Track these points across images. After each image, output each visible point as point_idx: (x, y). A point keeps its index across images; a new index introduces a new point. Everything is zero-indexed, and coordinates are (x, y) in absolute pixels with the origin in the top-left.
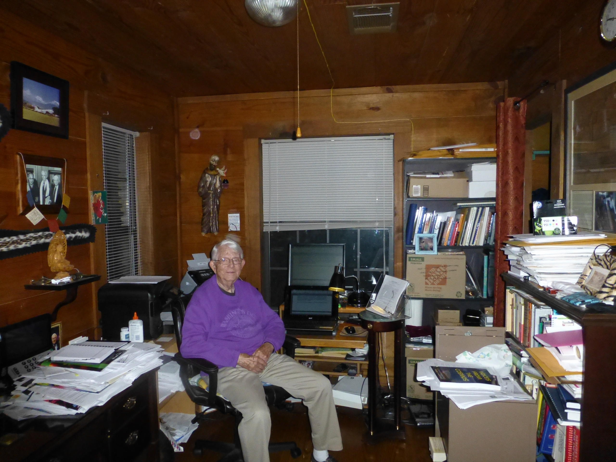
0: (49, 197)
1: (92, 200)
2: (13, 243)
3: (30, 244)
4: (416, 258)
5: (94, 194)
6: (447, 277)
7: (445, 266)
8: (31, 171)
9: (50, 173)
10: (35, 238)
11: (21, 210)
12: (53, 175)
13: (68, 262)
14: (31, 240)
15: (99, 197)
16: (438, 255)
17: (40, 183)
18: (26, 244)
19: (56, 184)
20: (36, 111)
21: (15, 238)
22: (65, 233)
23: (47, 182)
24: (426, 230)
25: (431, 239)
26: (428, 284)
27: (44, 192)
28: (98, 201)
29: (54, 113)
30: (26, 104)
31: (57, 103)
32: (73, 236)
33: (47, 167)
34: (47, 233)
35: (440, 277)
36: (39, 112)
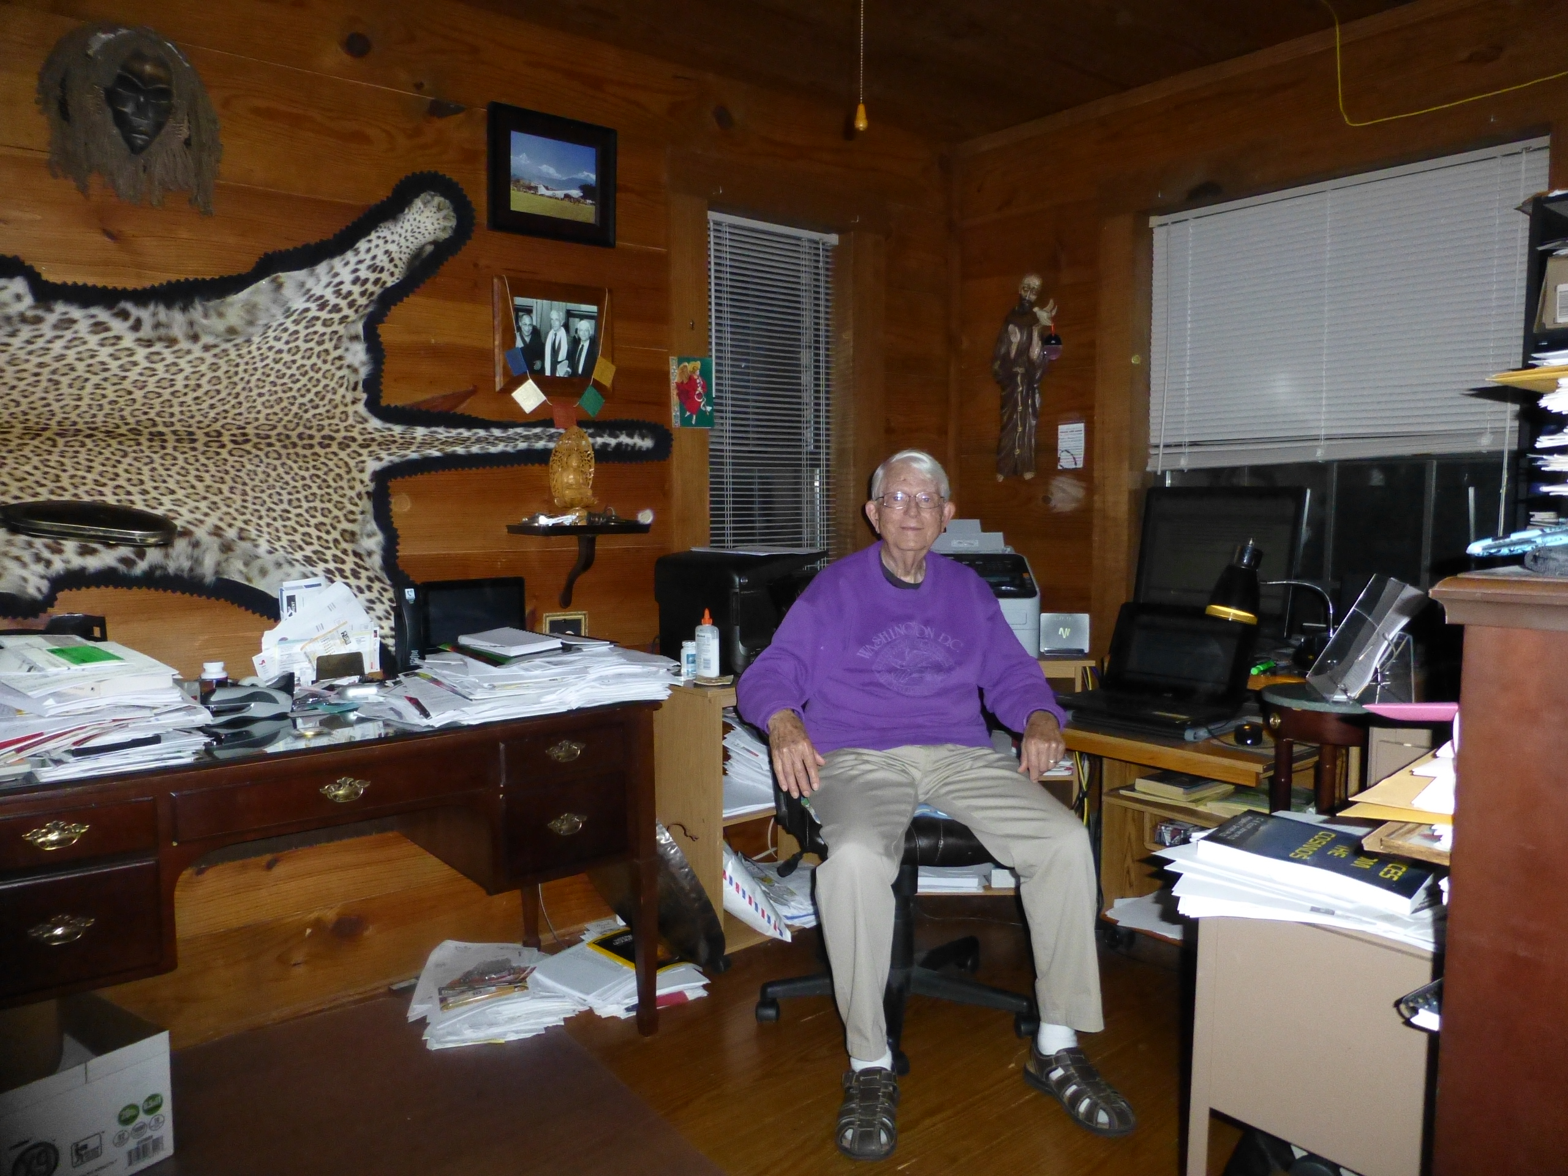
0: (567, 362)
1: (675, 376)
3: (514, 447)
5: (680, 363)
9: (569, 314)
12: (577, 320)
14: (518, 440)
15: (694, 371)
17: (547, 334)
18: (506, 446)
19: (583, 338)
20: (542, 195)
22: (595, 434)
23: (562, 333)
27: (555, 352)
28: (691, 379)
29: (582, 197)
30: (518, 181)
31: (591, 177)
32: (613, 442)
33: (564, 304)
34: (553, 430)
36: (550, 197)
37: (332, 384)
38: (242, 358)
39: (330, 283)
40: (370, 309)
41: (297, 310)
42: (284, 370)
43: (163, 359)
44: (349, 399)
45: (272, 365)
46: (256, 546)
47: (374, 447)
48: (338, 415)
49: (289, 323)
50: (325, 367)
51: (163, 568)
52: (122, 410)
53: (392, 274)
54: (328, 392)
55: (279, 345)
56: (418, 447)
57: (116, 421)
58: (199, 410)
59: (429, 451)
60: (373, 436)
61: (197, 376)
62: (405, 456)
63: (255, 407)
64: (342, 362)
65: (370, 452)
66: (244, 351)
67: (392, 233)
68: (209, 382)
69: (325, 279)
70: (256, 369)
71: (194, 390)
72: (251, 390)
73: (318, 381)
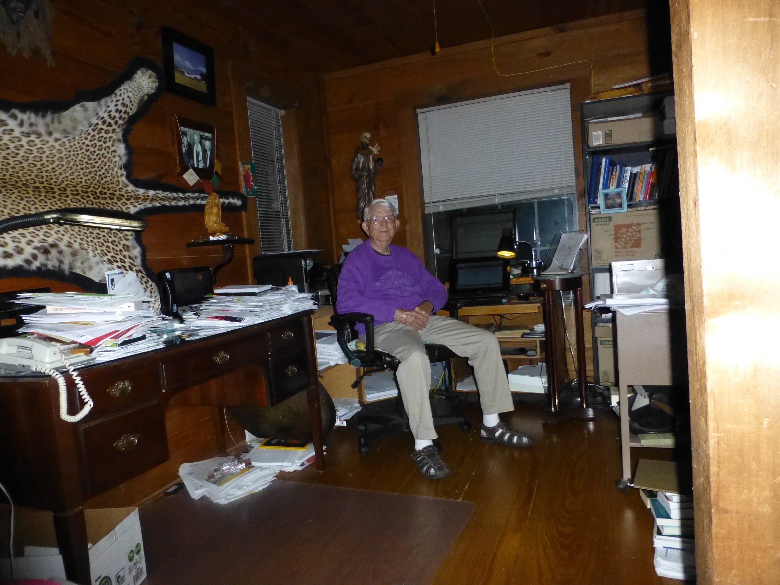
0: (202, 161)
1: (242, 172)
2: (174, 199)
3: (188, 203)
4: (602, 218)
5: (243, 166)
6: (642, 237)
7: (639, 225)
8: (185, 134)
9: (202, 138)
10: (193, 198)
11: (179, 170)
12: (204, 140)
13: (224, 225)
14: (189, 199)
15: (248, 168)
16: (628, 211)
17: (194, 146)
18: (185, 202)
19: (208, 150)
20: (186, 76)
21: (175, 195)
22: (220, 197)
23: (199, 146)
24: (612, 185)
25: (619, 195)
26: (618, 248)
27: (198, 156)
28: (247, 172)
29: (201, 79)
30: (177, 68)
31: (204, 70)
32: (227, 201)
34: (203, 195)
35: (634, 239)
36: (189, 77)
37: (112, 166)
38: (72, 147)
39: (106, 110)
40: (124, 126)
41: (93, 124)
42: (91, 156)
43: (36, 145)
44: (119, 174)
45: (85, 153)
46: (88, 253)
47: (132, 201)
48: (115, 182)
49: (90, 131)
50: (109, 155)
51: (45, 265)
52: (18, 173)
53: (131, 109)
54: (110, 169)
55: (87, 142)
56: (151, 201)
57: (15, 179)
58: (55, 175)
59: (155, 203)
60: (131, 194)
61: (52, 156)
62: (145, 205)
63: (80, 175)
64: (115, 154)
65: (131, 203)
66: (72, 144)
67: (130, 87)
68: (58, 159)
69: (104, 109)
70: (78, 154)
71: (52, 164)
72: (77, 166)
73: (106, 163)
